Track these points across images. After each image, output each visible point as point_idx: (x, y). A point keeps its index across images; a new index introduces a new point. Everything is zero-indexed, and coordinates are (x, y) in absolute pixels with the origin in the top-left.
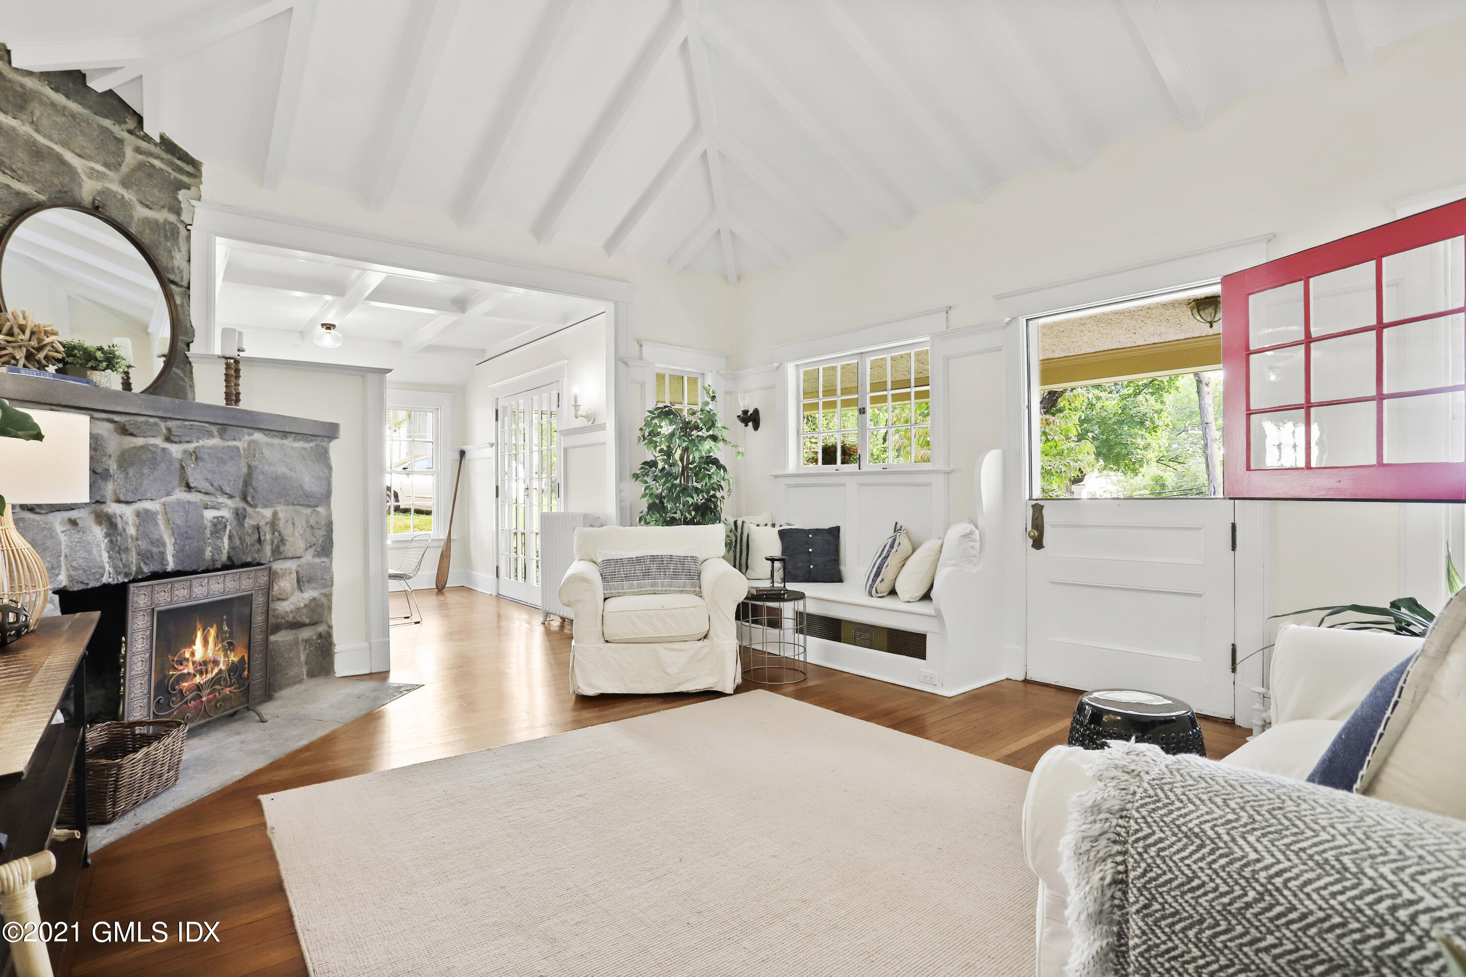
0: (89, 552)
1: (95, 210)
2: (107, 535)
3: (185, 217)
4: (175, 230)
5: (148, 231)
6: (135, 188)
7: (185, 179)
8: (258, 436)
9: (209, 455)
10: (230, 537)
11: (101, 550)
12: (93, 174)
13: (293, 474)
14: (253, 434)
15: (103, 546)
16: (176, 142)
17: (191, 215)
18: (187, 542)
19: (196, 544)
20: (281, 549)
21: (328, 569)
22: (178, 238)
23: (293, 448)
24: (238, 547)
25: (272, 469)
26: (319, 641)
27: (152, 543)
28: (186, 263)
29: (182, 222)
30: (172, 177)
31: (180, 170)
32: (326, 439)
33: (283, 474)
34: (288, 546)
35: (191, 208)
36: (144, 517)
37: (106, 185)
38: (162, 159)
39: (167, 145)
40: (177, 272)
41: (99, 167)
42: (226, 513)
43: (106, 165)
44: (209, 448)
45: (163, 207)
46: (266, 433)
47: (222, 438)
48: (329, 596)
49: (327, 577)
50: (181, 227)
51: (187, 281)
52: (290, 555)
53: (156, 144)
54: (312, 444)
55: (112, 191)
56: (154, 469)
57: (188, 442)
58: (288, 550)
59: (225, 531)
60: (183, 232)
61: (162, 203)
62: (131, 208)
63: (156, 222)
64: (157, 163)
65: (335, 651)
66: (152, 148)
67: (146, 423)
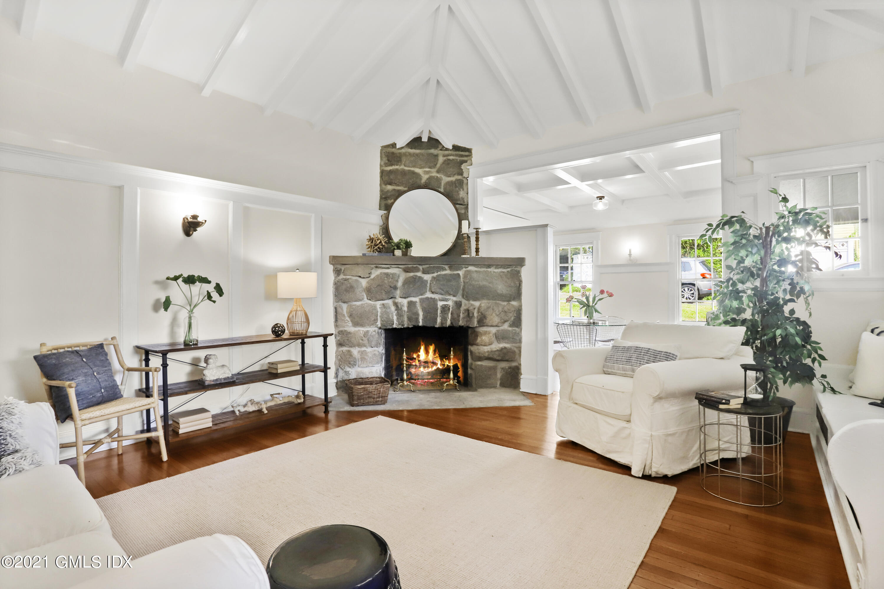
0: (388, 316)
1: (426, 186)
2: (396, 310)
3: (465, 175)
4: (461, 182)
5: (448, 186)
6: (442, 171)
7: (465, 159)
8: (471, 268)
9: (443, 278)
10: (452, 314)
11: (393, 315)
12: (426, 173)
13: (491, 285)
14: (468, 267)
15: (394, 314)
16: (459, 145)
17: (468, 173)
18: (429, 314)
19: (433, 315)
20: (484, 321)
21: (519, 334)
22: (463, 185)
23: (494, 272)
24: (456, 318)
25: (476, 283)
26: (509, 370)
27: (413, 314)
28: (466, 194)
29: (464, 177)
30: (458, 160)
31: (462, 156)
32: (519, 266)
33: (484, 285)
34: (488, 320)
35: (468, 170)
36: (411, 304)
37: (430, 175)
38: (453, 155)
39: (456, 148)
40: (461, 199)
41: (427, 169)
42: (450, 303)
43: (430, 168)
44: (443, 275)
45: (455, 174)
46: (476, 266)
47: (450, 270)
48: (520, 348)
49: (518, 338)
50: (464, 179)
51: (467, 202)
52: (490, 325)
53: (451, 150)
54: (509, 270)
55: (433, 176)
56: (415, 285)
57: (433, 273)
58: (488, 321)
59: (449, 311)
60: (465, 181)
61: (454, 173)
62: (441, 180)
63: (452, 181)
64: (451, 158)
65: (521, 377)
66: (450, 152)
67: (412, 267)
